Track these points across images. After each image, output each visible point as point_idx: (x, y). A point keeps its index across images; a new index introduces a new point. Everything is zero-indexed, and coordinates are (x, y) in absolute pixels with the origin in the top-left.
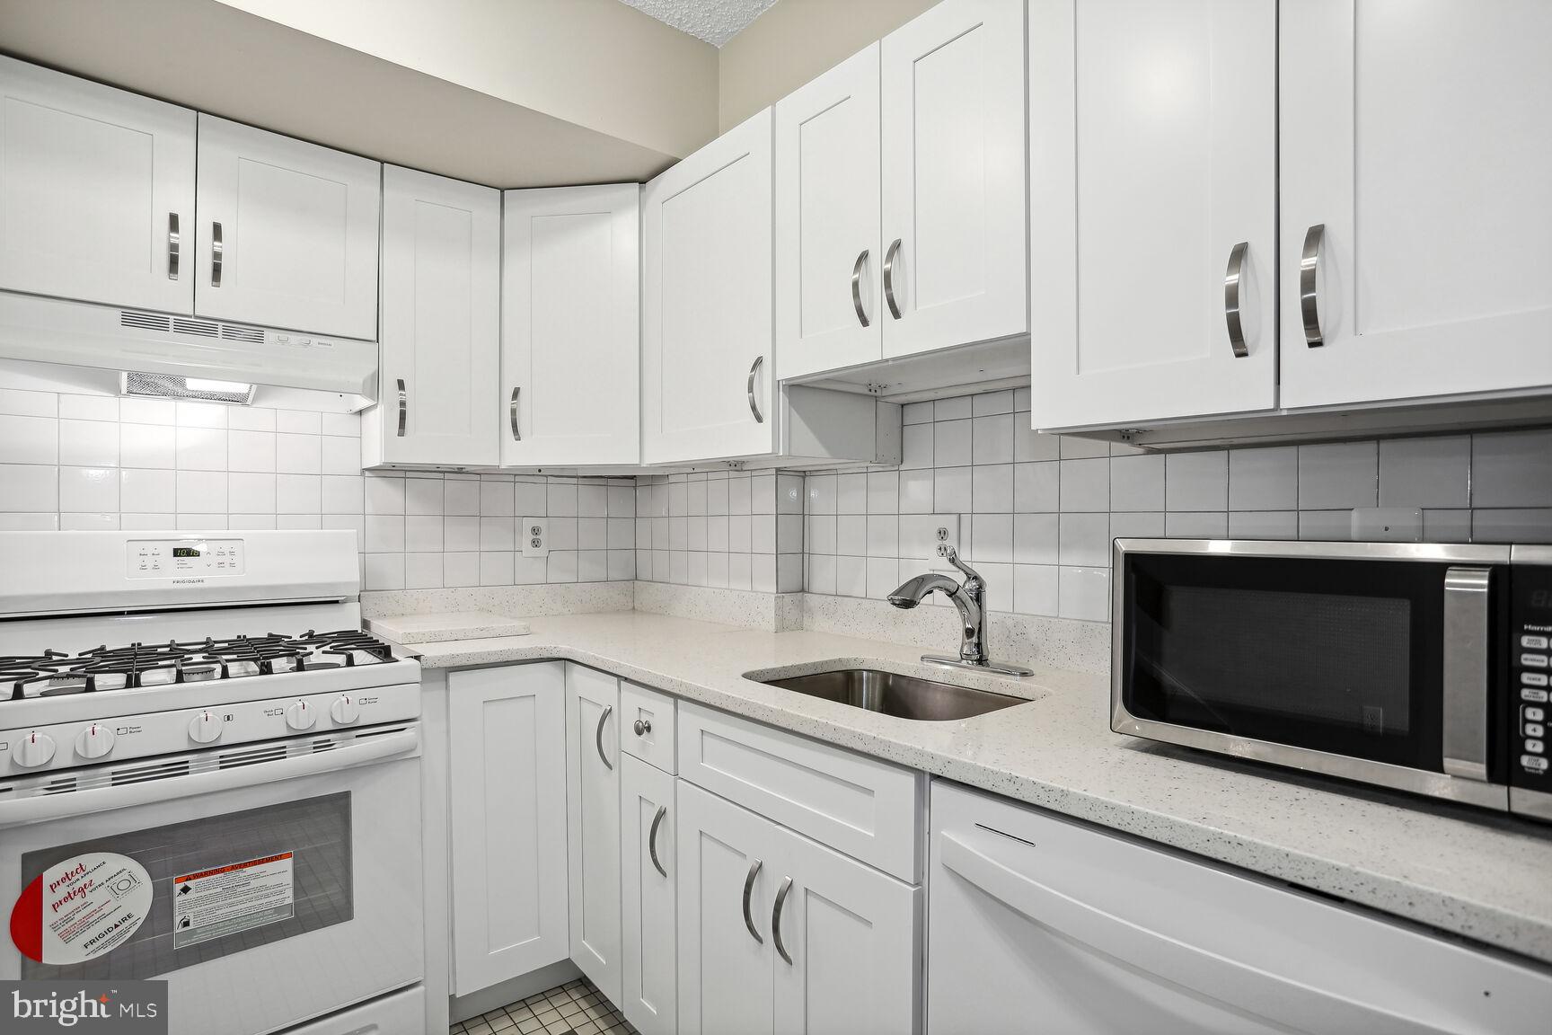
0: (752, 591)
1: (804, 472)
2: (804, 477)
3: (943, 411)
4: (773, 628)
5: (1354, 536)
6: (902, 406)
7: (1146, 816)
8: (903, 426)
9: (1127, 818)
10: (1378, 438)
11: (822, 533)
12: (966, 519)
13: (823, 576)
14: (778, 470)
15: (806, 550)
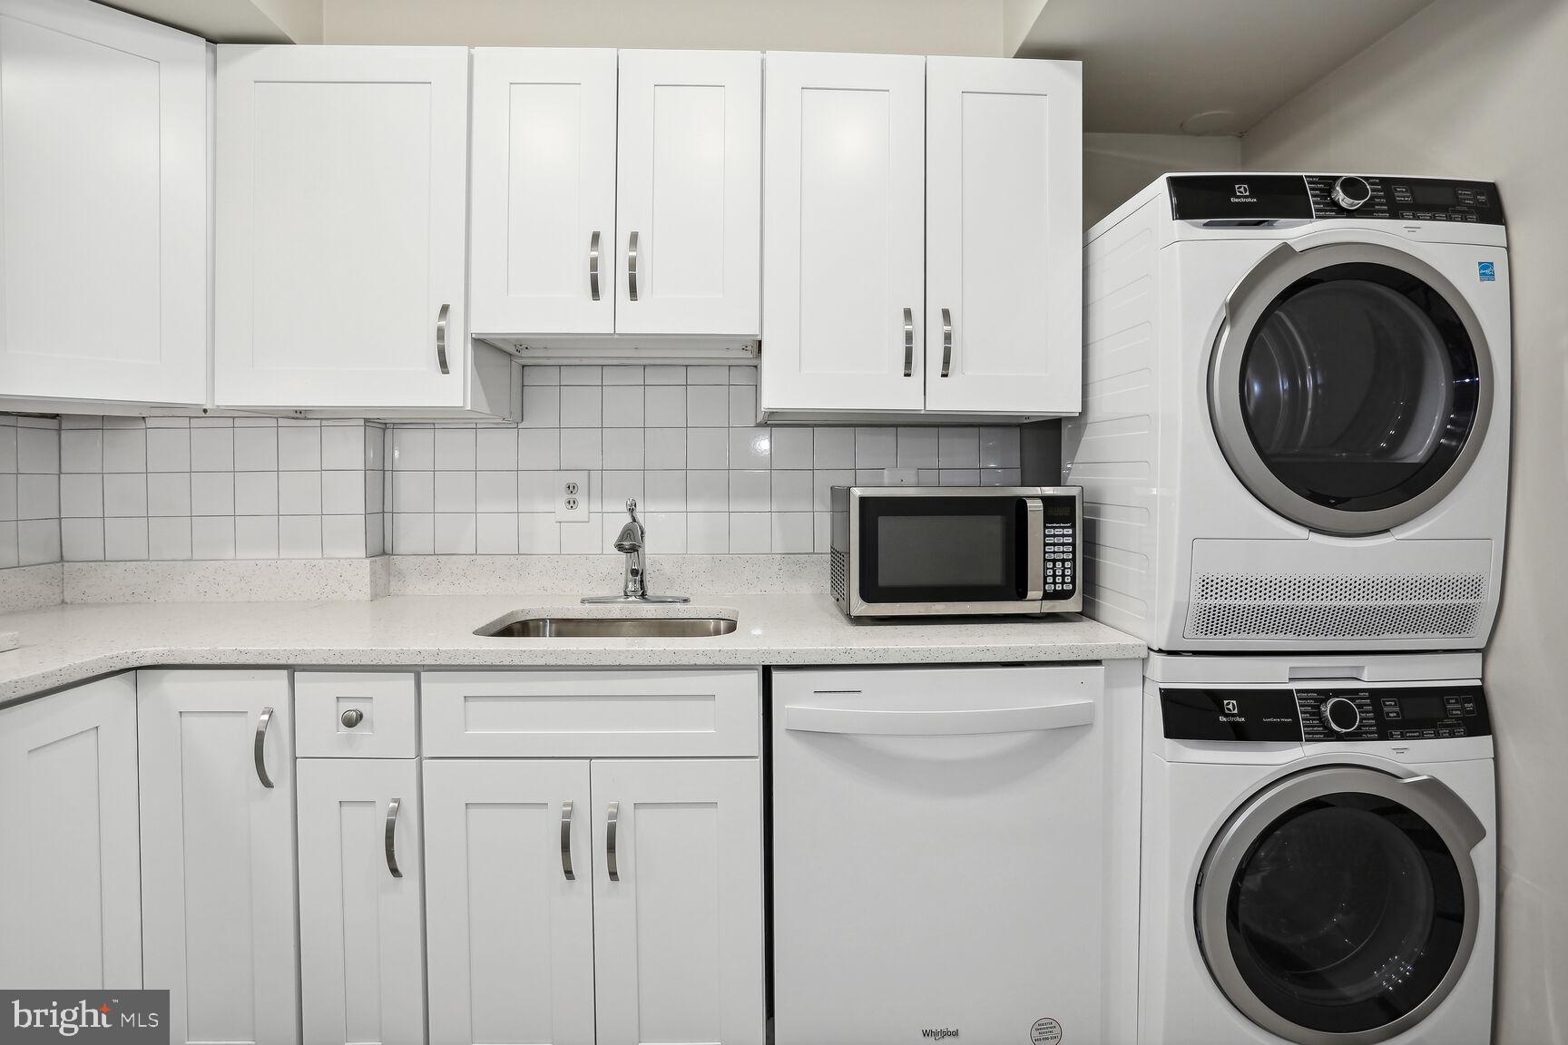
0: (323, 558)
1: (386, 424)
2: (384, 430)
3: (568, 377)
4: (368, 597)
5: (886, 484)
6: (523, 366)
7: (938, 649)
8: (523, 386)
9: (927, 654)
10: (896, 426)
11: (409, 490)
12: (596, 476)
13: (412, 534)
14: (366, 420)
15: (388, 508)
